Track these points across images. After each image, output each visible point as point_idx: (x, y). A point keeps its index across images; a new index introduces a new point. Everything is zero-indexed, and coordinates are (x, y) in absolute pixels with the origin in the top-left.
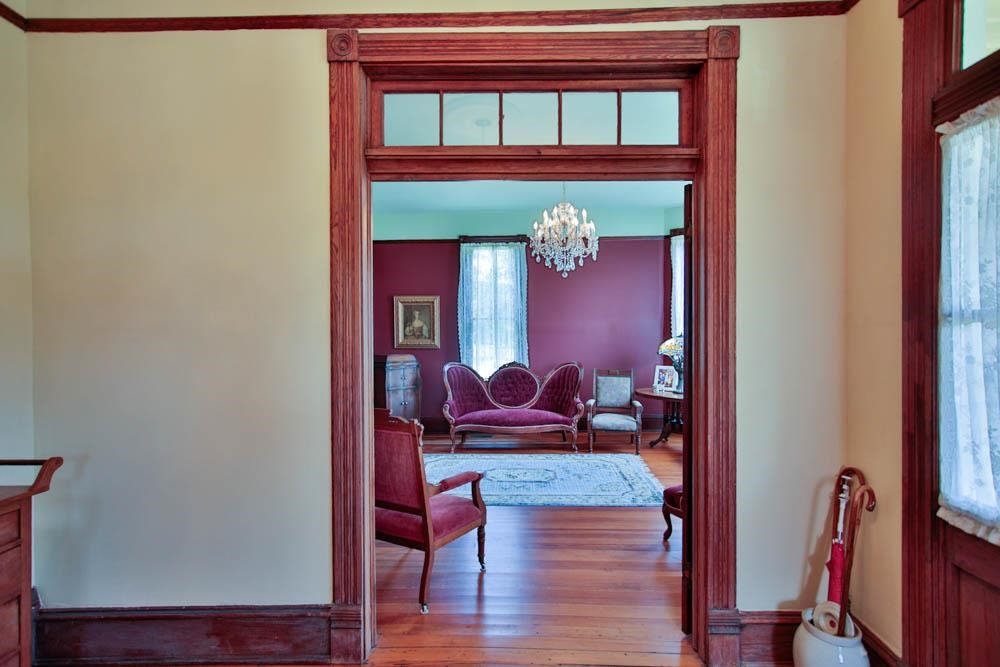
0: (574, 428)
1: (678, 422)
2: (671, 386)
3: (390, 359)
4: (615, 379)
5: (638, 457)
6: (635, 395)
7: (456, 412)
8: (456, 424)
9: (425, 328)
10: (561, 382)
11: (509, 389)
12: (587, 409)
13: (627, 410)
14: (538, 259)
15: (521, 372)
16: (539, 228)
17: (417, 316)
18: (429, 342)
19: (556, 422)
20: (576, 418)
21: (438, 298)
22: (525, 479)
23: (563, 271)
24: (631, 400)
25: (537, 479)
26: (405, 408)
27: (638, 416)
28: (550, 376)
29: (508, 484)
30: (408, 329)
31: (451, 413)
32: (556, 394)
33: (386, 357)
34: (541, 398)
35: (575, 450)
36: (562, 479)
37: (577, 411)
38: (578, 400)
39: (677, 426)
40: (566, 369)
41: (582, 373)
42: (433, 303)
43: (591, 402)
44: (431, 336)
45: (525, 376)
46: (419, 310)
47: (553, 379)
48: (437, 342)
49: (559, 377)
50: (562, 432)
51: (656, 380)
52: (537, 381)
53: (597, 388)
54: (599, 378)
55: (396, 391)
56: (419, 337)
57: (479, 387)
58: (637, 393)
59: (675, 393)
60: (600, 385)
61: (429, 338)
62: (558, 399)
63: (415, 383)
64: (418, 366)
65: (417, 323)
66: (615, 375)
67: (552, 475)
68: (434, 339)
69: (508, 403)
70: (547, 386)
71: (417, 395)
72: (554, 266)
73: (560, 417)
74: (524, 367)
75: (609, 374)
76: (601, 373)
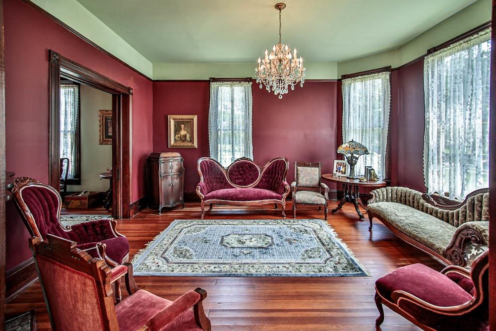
0: (283, 202)
1: (350, 197)
2: (345, 173)
3: (163, 155)
4: (309, 168)
5: (326, 222)
6: (322, 179)
7: (205, 191)
8: (205, 199)
9: (188, 136)
10: (274, 170)
11: (241, 174)
12: (292, 189)
13: (317, 189)
14: (261, 87)
15: (248, 163)
16: (261, 62)
17: (183, 128)
18: (190, 144)
19: (272, 197)
20: (285, 195)
21: (196, 116)
22: (251, 244)
23: (279, 94)
24: (319, 183)
25: (259, 245)
26: (172, 188)
27: (326, 194)
28: (267, 166)
29: (238, 250)
30: (177, 135)
31: (202, 192)
32: (271, 178)
33: (159, 154)
34: (261, 180)
35: (284, 216)
36: (278, 245)
37: (285, 190)
38: (286, 183)
39: (350, 200)
40: (278, 161)
41: (288, 164)
42: (193, 119)
43: (294, 184)
44: (192, 141)
45: (251, 166)
46: (183, 124)
47: (269, 169)
48: (196, 145)
49: (273, 167)
50: (276, 204)
51: (335, 169)
52: (259, 169)
53: (297, 174)
54: (298, 168)
55: (166, 177)
56: (184, 141)
57: (222, 174)
58: (322, 178)
59: (348, 178)
60: (299, 172)
61: (191, 142)
62: (272, 182)
63: (180, 171)
64: (182, 160)
65: (183, 132)
66: (308, 166)
67: (270, 240)
68: (193, 142)
69: (240, 184)
70: (265, 173)
71: (181, 179)
72: (273, 92)
73: (274, 194)
74: (251, 160)
75: (305, 165)
76: (299, 164)
